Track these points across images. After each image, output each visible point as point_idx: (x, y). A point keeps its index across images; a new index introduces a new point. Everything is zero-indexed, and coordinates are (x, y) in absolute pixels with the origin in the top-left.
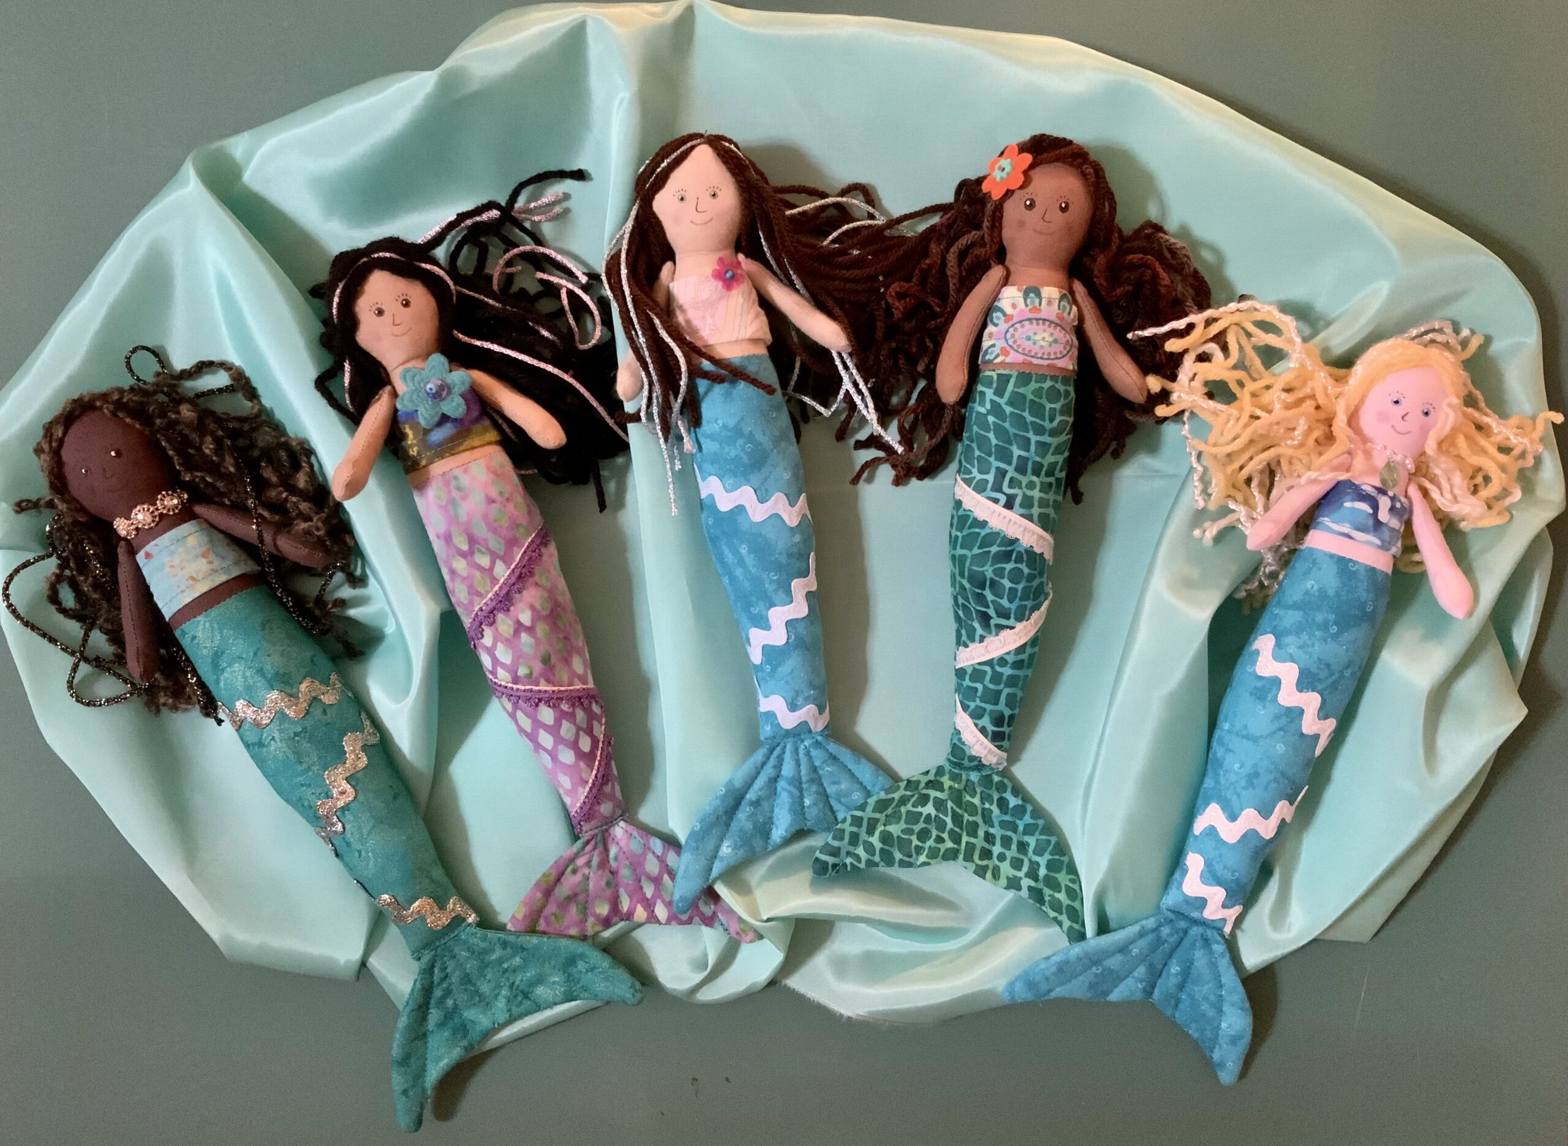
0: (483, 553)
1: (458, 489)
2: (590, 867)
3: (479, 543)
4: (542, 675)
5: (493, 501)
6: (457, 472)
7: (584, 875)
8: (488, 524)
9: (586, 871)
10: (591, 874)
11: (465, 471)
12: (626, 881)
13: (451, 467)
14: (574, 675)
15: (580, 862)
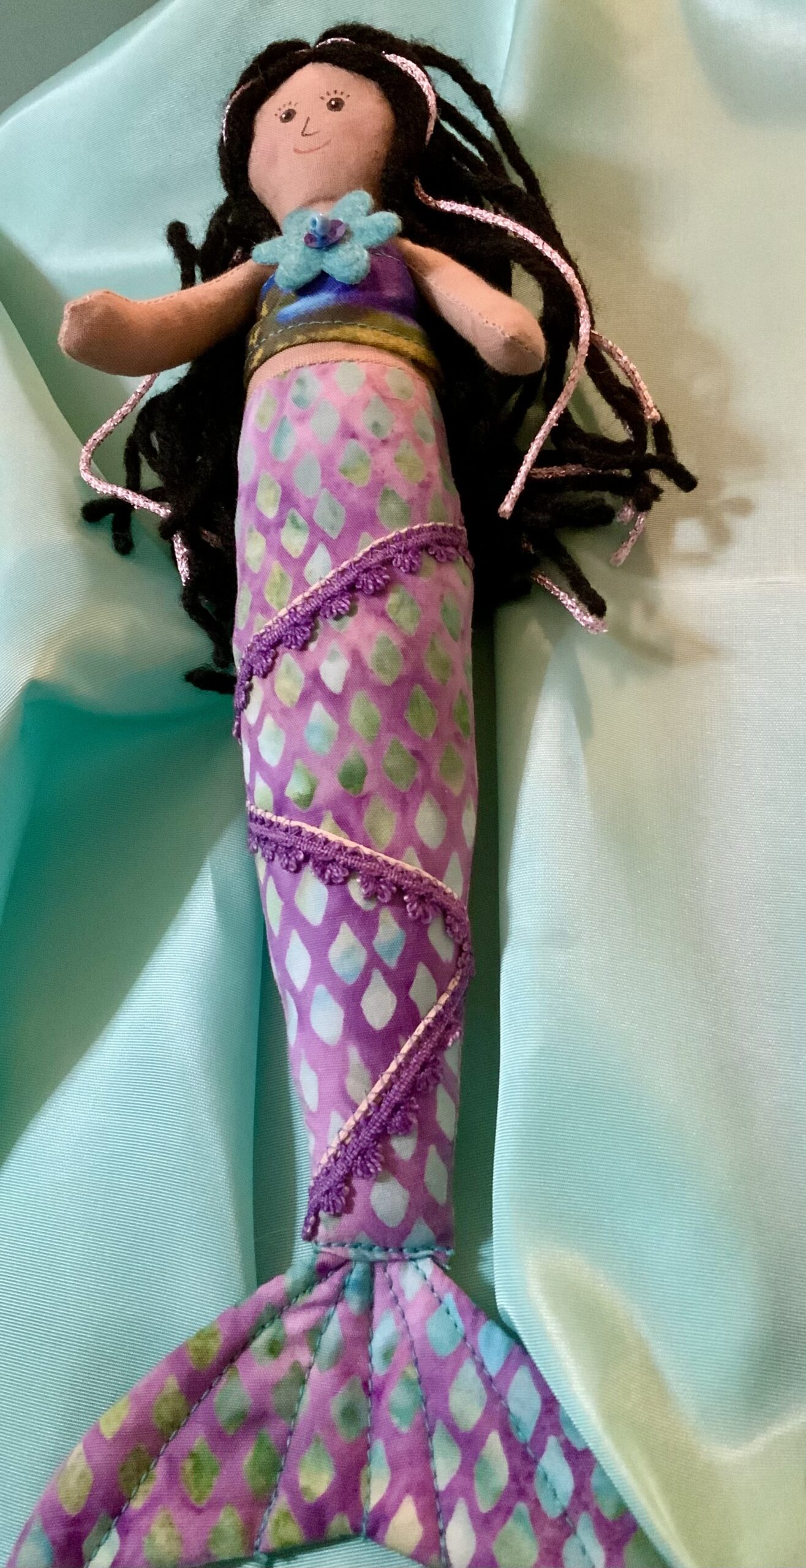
0: (298, 527)
1: (298, 401)
2: (315, 1350)
3: (297, 507)
4: (333, 805)
5: (354, 436)
6: (307, 373)
7: (296, 1367)
8: (327, 473)
9: (304, 1357)
10: (314, 1371)
11: (323, 374)
12: (396, 1421)
13: (301, 363)
14: (408, 837)
15: (295, 1323)
